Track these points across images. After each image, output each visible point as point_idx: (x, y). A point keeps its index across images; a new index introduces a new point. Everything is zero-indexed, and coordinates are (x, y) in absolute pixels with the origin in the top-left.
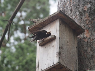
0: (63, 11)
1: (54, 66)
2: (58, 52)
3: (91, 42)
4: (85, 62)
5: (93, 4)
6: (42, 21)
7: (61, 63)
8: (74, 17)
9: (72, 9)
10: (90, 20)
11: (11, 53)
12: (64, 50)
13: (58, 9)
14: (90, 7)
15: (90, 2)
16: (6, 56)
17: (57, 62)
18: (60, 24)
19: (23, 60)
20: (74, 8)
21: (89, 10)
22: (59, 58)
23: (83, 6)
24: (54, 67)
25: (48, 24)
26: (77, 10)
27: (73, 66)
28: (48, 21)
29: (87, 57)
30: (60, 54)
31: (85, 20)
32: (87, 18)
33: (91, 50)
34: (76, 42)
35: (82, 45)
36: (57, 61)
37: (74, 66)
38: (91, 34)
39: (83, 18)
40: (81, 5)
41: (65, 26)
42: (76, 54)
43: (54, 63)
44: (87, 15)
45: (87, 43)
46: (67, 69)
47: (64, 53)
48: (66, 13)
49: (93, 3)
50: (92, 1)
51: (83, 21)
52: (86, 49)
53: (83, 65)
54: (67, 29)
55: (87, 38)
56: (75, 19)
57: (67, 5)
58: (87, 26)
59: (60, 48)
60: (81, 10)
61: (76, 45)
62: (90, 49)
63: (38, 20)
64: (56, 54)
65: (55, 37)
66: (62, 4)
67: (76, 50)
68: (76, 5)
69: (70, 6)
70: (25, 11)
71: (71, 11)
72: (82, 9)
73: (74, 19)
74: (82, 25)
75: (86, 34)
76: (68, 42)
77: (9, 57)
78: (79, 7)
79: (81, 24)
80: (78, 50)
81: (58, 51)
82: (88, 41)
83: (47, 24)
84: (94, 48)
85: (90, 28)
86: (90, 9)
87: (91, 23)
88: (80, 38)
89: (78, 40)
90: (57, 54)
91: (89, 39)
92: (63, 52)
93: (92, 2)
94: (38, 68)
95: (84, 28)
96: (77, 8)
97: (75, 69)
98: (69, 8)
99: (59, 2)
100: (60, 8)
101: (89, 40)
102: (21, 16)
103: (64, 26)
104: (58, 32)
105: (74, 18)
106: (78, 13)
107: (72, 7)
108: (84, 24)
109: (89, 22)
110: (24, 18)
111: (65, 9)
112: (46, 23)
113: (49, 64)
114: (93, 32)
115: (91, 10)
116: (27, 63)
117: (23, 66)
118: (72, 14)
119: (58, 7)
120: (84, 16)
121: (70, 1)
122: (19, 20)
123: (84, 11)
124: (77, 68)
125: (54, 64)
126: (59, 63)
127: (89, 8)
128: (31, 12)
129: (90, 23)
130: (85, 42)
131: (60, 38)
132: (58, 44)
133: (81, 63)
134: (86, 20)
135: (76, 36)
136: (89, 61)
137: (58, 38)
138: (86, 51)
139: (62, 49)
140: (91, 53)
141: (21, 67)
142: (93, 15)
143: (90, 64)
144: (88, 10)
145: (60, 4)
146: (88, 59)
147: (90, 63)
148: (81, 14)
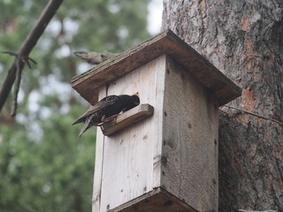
0: (177, 30)
1: (147, 196)
2: (159, 156)
3: (260, 125)
4: (241, 185)
5: (269, 13)
6: (115, 62)
7: (169, 190)
8: (209, 50)
9: (205, 25)
10: (257, 59)
11: (30, 144)
12: (177, 149)
13: (164, 25)
14: (258, 21)
15: (260, 6)
16: (14, 151)
17: (155, 186)
18: (168, 71)
19: (65, 164)
20: (212, 24)
21: (256, 31)
22: (163, 173)
23: (238, 18)
24: (146, 201)
25: (131, 72)
26: (219, 30)
27: (203, 198)
28: (132, 62)
29: (247, 172)
30: (164, 160)
31: (242, 59)
32: (250, 54)
33: (259, 151)
34: (215, 127)
35: (231, 135)
36: (157, 183)
37: (208, 198)
38: (259, 102)
39: (237, 53)
40: (232, 14)
41: (183, 77)
42: (213, 163)
43: (145, 189)
44: (249, 44)
45: (248, 129)
46: (185, 205)
47: (176, 160)
48: (188, 38)
49: (267, 9)
50: (264, 3)
51: (238, 63)
52: (244, 146)
53: (233, 195)
54: (188, 85)
55: (247, 113)
56: (215, 54)
57: (191, 13)
58: (249, 79)
59: (164, 143)
60: (230, 31)
61: (214, 136)
62: (254, 147)
63: (102, 56)
64: (153, 162)
65: (151, 109)
66: (175, 10)
67: (212, 149)
68: (217, 13)
69: (198, 17)
70: (75, 18)
71: (203, 32)
72: (236, 27)
73: (211, 55)
74: (233, 75)
75: (244, 103)
76: (190, 126)
77: (24, 154)
78: (226, 22)
79: (230, 71)
80: (221, 150)
81: (160, 153)
82: (249, 124)
83: (127, 70)
84: (266, 144)
85: (259, 85)
86: (258, 26)
87: (262, 69)
88: (227, 115)
89: (220, 121)
90: (156, 161)
91: (255, 118)
92: (175, 157)
93: (264, 7)
94: (98, 202)
95: (240, 85)
96: (219, 22)
97: (210, 208)
98: (195, 24)
99: (168, 5)
100: (169, 22)
101: (255, 121)
102: (62, 32)
103: (178, 77)
104: (161, 96)
105: (209, 52)
106: (221, 39)
107: (204, 20)
108: (239, 73)
109: (255, 64)
110: (69, 37)
111: (185, 24)
112: (126, 66)
113: (130, 192)
114: (265, 96)
115: (260, 28)
116: (76, 174)
117: (64, 184)
118: (204, 39)
119: (164, 17)
120: (239, 48)
121: (199, 3)
122: (56, 46)
123: (242, 33)
124: (215, 205)
125: (147, 191)
126: (162, 188)
127: (255, 24)
128: (91, 20)
129: (257, 70)
130: (241, 124)
131: (165, 114)
132: (161, 130)
133: (229, 189)
134: (245, 60)
135: (216, 108)
136: (252, 183)
137: (161, 114)
138: (244, 153)
139: (171, 147)
140: (259, 158)
141: (58, 185)
142: (267, 45)
143: (253, 193)
144: (253, 28)
145: (171, 8)
146: (250, 179)
147: (255, 189)
148: (231, 42)
